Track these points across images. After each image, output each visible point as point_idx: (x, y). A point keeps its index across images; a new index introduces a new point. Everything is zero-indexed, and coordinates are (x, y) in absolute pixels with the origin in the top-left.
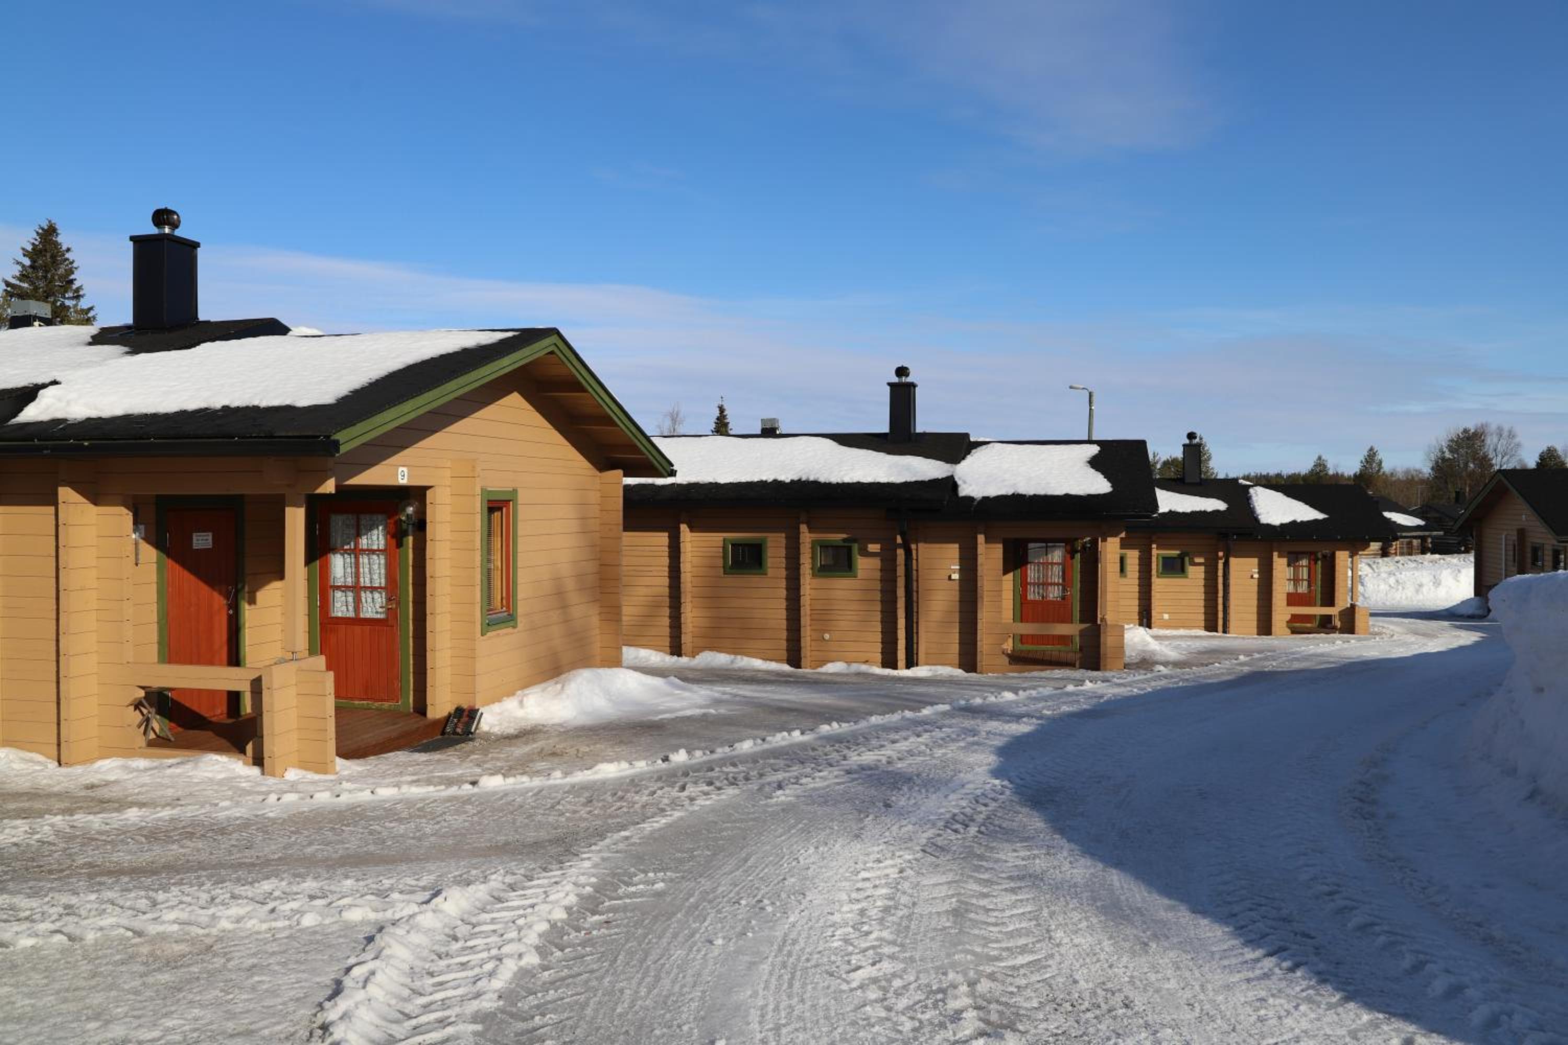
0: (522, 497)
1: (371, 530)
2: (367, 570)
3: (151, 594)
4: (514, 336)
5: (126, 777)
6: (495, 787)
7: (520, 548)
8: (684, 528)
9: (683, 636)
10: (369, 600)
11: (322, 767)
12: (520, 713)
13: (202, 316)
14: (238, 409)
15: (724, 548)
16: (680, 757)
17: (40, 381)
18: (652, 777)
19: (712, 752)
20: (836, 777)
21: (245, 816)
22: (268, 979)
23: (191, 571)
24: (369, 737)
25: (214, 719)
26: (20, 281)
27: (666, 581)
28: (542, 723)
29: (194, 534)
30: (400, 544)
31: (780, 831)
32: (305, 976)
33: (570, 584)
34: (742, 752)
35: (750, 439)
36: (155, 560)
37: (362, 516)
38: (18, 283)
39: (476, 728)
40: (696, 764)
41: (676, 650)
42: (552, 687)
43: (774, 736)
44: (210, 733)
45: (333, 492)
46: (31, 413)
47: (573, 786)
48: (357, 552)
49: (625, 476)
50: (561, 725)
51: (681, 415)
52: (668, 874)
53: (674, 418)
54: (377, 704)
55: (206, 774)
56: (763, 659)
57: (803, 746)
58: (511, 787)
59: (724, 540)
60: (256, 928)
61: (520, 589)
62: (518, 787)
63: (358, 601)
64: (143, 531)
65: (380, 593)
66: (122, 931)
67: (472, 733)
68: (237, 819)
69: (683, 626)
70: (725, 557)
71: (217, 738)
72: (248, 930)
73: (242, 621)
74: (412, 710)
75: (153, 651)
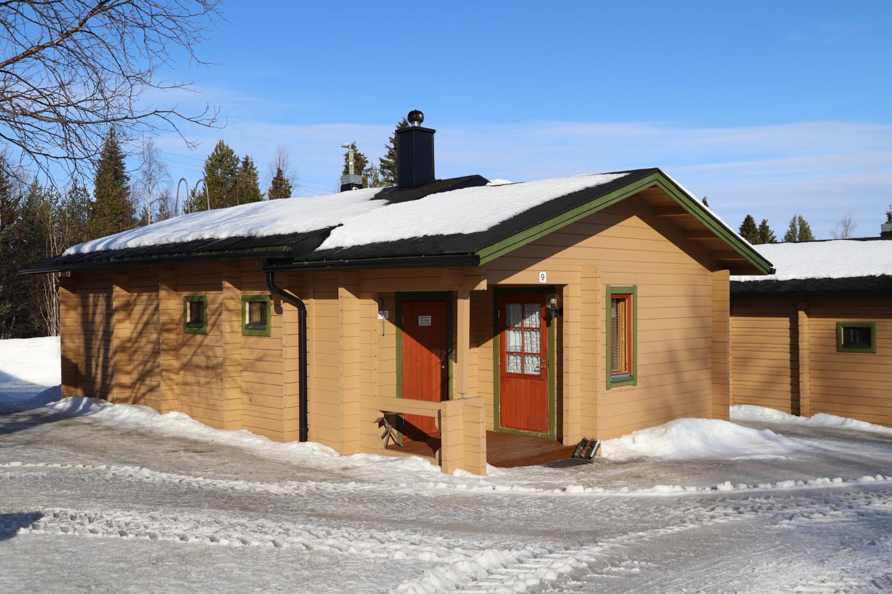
0: (640, 292)
1: (532, 314)
2: (529, 342)
3: (392, 354)
4: (626, 176)
5: (366, 465)
6: (576, 493)
7: (639, 328)
8: (802, 314)
9: (801, 400)
10: (530, 362)
11: (476, 470)
12: (633, 447)
13: (437, 177)
14: (432, 237)
15: (837, 331)
16: (726, 487)
17: (333, 225)
18: (695, 499)
19: (755, 487)
20: (847, 517)
21: (411, 494)
22: (355, 583)
23: (418, 341)
24: (517, 455)
25: (432, 435)
26: (388, 158)
27: (788, 356)
28: (646, 455)
29: (419, 317)
30: (549, 324)
31: (762, 548)
32: (374, 585)
33: (683, 355)
34: (782, 489)
35: (869, 242)
36: (395, 333)
37: (526, 305)
38: (387, 159)
39: (595, 454)
40: (736, 494)
41: (796, 411)
42: (659, 430)
43: (815, 480)
44: (425, 444)
45: (486, 289)
46: (328, 244)
47: (632, 499)
48: (523, 329)
49: (732, 274)
50: (660, 458)
51: (852, 223)
52: (649, 564)
53: (846, 225)
54: (534, 433)
55: (406, 468)
56: (872, 423)
57: (838, 491)
58: (588, 495)
59: (837, 324)
60: (369, 556)
61: (639, 358)
62: (592, 495)
63: (523, 362)
64: (387, 314)
65: (537, 357)
66: (301, 545)
67: (591, 458)
68: (405, 494)
69: (801, 392)
70: (838, 338)
71: (428, 447)
72: (364, 556)
73: (450, 374)
74: (556, 439)
75: (393, 390)
